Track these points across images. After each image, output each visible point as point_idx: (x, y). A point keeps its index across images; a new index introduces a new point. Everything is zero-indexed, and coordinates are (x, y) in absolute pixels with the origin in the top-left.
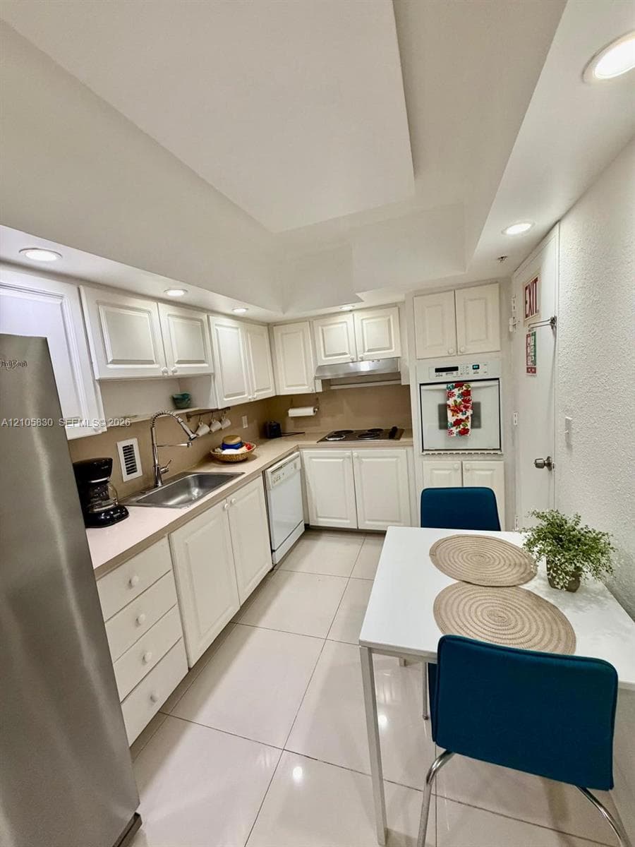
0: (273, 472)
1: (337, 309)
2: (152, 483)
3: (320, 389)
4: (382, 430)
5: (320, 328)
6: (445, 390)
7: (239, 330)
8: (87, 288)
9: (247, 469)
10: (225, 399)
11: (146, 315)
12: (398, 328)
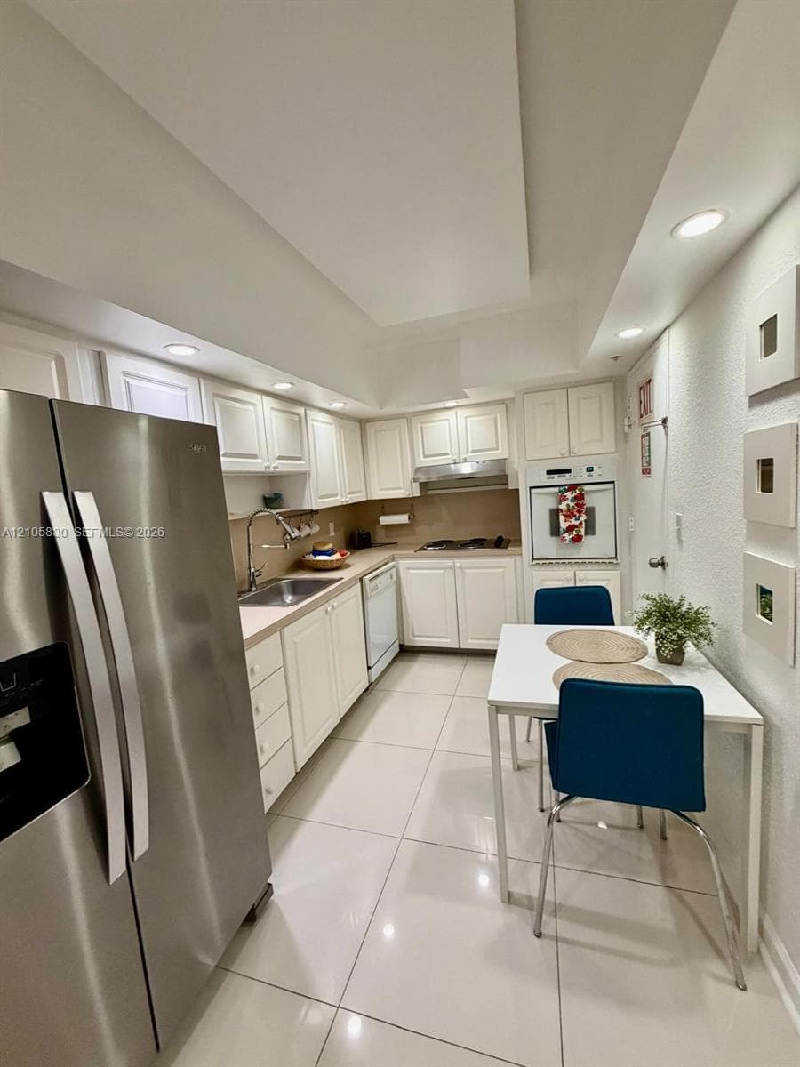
0: (371, 580)
1: (440, 405)
2: (247, 587)
3: (417, 493)
4: (485, 540)
5: (419, 426)
6: (557, 493)
7: (334, 426)
8: (207, 382)
9: (345, 574)
10: (320, 500)
11: (251, 408)
12: (505, 428)
